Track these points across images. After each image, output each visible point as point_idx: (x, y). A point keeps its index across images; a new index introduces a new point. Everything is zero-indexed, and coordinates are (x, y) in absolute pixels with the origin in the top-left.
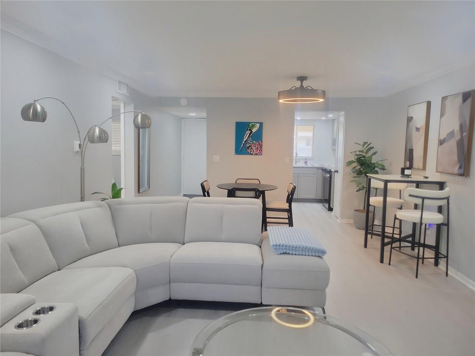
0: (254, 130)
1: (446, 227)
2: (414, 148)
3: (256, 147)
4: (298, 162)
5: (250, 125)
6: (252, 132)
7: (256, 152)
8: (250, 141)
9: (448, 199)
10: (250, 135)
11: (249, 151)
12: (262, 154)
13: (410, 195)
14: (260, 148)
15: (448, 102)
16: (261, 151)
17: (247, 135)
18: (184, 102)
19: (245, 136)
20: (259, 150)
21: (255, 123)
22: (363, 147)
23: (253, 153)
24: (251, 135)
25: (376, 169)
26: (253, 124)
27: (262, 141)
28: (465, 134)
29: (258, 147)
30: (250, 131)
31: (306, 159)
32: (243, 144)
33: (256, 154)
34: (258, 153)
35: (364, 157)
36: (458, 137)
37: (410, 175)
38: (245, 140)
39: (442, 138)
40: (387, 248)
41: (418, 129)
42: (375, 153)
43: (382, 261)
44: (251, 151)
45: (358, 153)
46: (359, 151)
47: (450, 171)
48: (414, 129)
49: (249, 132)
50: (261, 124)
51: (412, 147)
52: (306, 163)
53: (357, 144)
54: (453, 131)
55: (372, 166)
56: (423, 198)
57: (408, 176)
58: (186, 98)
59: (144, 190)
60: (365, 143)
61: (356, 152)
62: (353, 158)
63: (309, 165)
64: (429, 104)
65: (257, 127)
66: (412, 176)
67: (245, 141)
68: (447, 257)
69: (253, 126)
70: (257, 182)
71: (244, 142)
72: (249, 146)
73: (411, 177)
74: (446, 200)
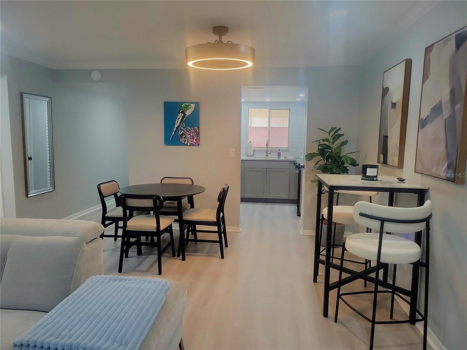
0: (188, 113)
1: (424, 269)
2: (389, 135)
3: (191, 134)
4: (270, 154)
5: (183, 106)
6: (185, 115)
7: (191, 141)
8: (183, 127)
9: (427, 220)
10: (182, 119)
11: (182, 140)
12: (199, 144)
13: (361, 215)
14: (196, 135)
15: (433, 55)
16: (197, 141)
17: (179, 119)
18: (96, 76)
19: (177, 120)
20: (195, 139)
21: (189, 103)
22: (329, 134)
23: (188, 144)
24: (184, 119)
25: (346, 165)
26: (186, 104)
27: (198, 128)
28: (458, 106)
29: (193, 136)
30: (183, 115)
31: (279, 151)
32: (174, 131)
33: (192, 145)
34: (194, 143)
35: (329, 147)
36: (446, 113)
37: (376, 177)
38: (176, 126)
39: (424, 116)
40: (333, 294)
41: (394, 105)
42: (345, 143)
43: (326, 314)
44: (185, 141)
45: (322, 142)
46: (324, 140)
47: (434, 171)
48: (390, 105)
49: (180, 115)
50: (197, 105)
51: (387, 134)
52: (279, 154)
53: (321, 129)
54: (441, 102)
55: (339, 161)
56: (383, 221)
57: (372, 178)
58: (100, 71)
59: (46, 191)
60: (333, 129)
61: (319, 141)
62: (315, 149)
63: (282, 158)
64: (409, 64)
65: (192, 108)
66: (379, 178)
67: (177, 128)
68: (425, 319)
69: (187, 107)
70: (189, 182)
71: (175, 129)
72: (183, 134)
73: (377, 180)
74: (424, 224)
